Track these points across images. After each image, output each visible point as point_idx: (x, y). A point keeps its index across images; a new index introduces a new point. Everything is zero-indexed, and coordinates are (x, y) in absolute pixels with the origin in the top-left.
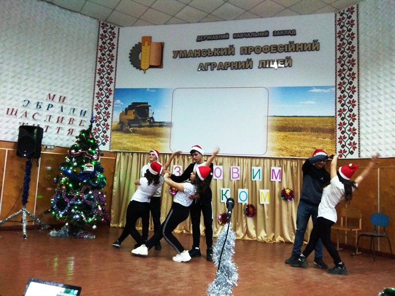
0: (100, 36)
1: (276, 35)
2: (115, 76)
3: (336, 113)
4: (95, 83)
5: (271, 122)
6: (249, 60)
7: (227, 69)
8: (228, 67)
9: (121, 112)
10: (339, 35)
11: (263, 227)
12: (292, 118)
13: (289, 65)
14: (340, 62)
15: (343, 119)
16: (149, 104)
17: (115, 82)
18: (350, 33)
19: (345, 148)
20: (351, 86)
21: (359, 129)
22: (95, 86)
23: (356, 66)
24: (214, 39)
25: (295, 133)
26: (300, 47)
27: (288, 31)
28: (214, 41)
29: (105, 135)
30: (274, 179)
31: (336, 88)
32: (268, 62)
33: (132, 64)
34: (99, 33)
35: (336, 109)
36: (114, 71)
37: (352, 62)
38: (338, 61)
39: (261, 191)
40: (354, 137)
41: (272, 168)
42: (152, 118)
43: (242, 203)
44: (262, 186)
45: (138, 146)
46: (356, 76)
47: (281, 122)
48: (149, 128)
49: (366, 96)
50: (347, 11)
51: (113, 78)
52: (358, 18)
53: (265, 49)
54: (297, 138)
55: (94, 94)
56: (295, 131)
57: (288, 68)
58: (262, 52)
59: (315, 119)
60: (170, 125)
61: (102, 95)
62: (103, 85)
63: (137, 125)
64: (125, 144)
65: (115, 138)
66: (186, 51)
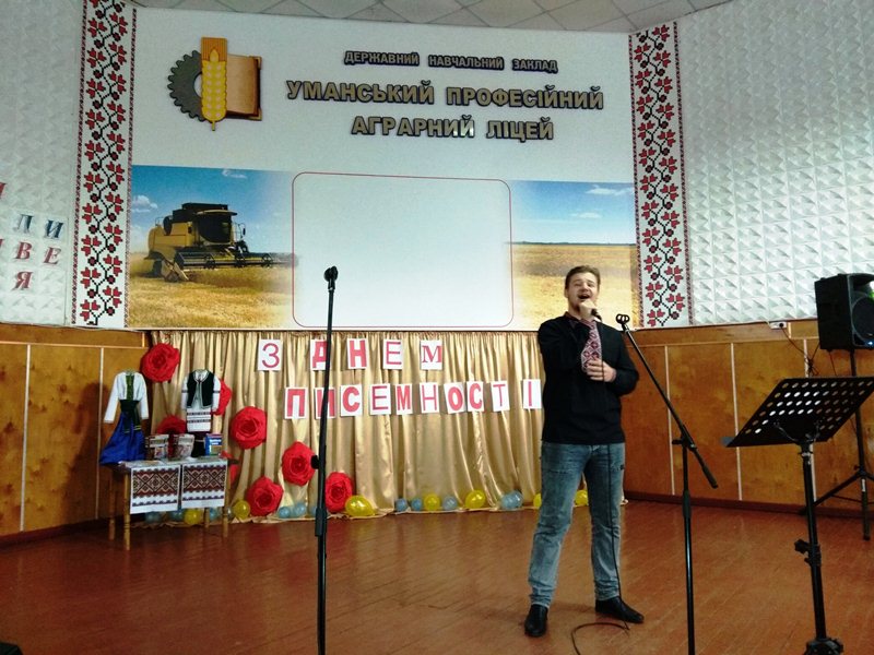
0: (88, 26)
1: (519, 70)
2: (131, 134)
3: (638, 238)
4: (80, 150)
5: (518, 256)
8: (421, 130)
9: (154, 227)
10: (639, 80)
12: (559, 248)
13: (547, 135)
14: (642, 135)
15: (653, 249)
17: (130, 149)
18: (663, 78)
19: (661, 306)
20: (669, 184)
21: (688, 269)
22: (80, 155)
23: (676, 146)
24: (384, 63)
26: (566, 99)
27: (542, 62)
29: (112, 287)
31: (636, 188)
32: (506, 127)
33: (176, 104)
34: (85, 17)
35: (638, 229)
36: (128, 121)
37: (668, 137)
38: (638, 132)
40: (679, 286)
42: (242, 244)
45: (207, 314)
46: (678, 164)
47: (538, 255)
48: (236, 269)
49: (701, 206)
50: (654, 33)
51: (125, 137)
52: (676, 50)
55: (79, 177)
57: (545, 141)
58: (493, 107)
59: (602, 249)
60: (290, 261)
61: (101, 181)
62: (100, 154)
63: (202, 261)
64: (170, 310)
65: (138, 297)
66: (320, 84)
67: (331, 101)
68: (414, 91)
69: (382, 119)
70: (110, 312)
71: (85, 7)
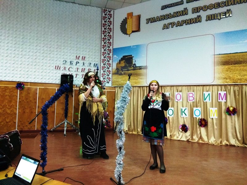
0: (103, 18)
2: (113, 41)
5: (217, 59)
6: (199, 17)
7: (183, 25)
8: (183, 24)
9: (117, 62)
11: (212, 134)
12: (233, 54)
13: (229, 15)
16: (133, 56)
17: (113, 45)
22: (101, 48)
24: (173, 6)
25: (236, 65)
26: (237, 1)
28: (173, 7)
29: (109, 77)
30: (221, 100)
32: (213, 16)
33: (122, 32)
34: (102, 16)
36: (112, 38)
39: (211, 109)
41: (219, 92)
42: (135, 64)
43: (196, 118)
44: (211, 105)
47: (225, 58)
48: (133, 71)
51: (112, 42)
53: (210, 7)
54: (238, 69)
55: (101, 53)
57: (229, 17)
58: (208, 10)
60: (146, 68)
61: (106, 53)
62: (106, 47)
63: (126, 70)
64: (120, 82)
65: (114, 79)
66: (155, 17)
67: (158, 21)
68: (181, 12)
69: (171, 23)
70: (108, 83)
71: (102, 14)
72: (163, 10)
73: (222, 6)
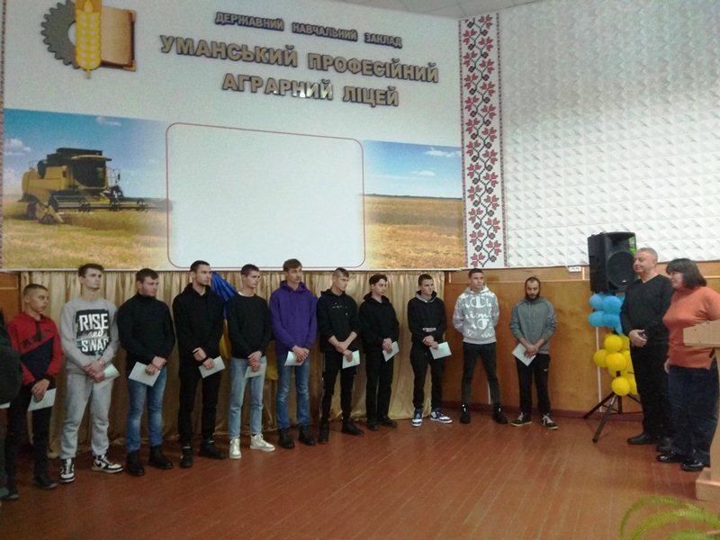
1: (370, 42)
3: (464, 194)
6: (325, 83)
8: (286, 91)
9: (27, 170)
10: (467, 59)
12: (403, 200)
13: (393, 102)
14: (469, 108)
15: (476, 204)
18: (486, 60)
19: (482, 251)
20: (490, 151)
21: (504, 221)
23: (496, 118)
24: (252, 26)
25: (406, 226)
26: (409, 72)
27: (390, 38)
31: (463, 152)
32: (359, 93)
33: (50, 50)
35: (464, 186)
37: (490, 111)
38: (465, 105)
40: (496, 234)
42: (117, 189)
46: (497, 134)
47: (386, 206)
48: (112, 212)
49: (516, 170)
50: (481, 21)
52: (498, 37)
53: (352, 66)
54: (410, 235)
56: (406, 223)
57: (392, 107)
58: (348, 73)
59: (435, 202)
60: (165, 206)
63: (77, 204)
64: (45, 252)
66: (192, 40)
67: (203, 57)
68: (279, 55)
69: (250, 78)
72: (220, 26)
73: (376, 72)
